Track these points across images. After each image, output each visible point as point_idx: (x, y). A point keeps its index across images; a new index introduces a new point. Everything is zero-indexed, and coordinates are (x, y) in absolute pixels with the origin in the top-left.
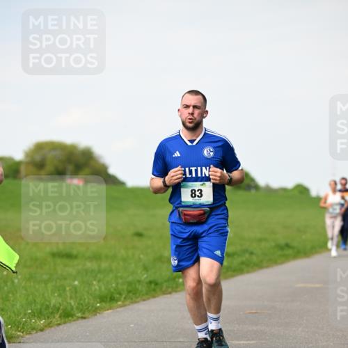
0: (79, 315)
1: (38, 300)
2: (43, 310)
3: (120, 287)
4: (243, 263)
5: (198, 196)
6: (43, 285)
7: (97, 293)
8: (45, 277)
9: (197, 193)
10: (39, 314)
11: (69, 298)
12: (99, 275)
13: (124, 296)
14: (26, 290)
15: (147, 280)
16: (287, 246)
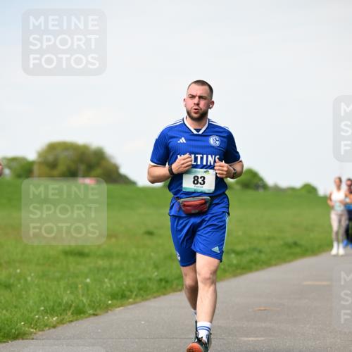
0: (91, 312)
1: (51, 297)
2: (55, 307)
3: (131, 284)
4: (252, 261)
5: (201, 183)
6: (56, 283)
7: (109, 290)
8: (58, 275)
9: (200, 180)
10: (52, 311)
11: (81, 296)
12: (110, 273)
13: (135, 293)
14: (39, 288)
15: (158, 278)
16: (295, 244)
